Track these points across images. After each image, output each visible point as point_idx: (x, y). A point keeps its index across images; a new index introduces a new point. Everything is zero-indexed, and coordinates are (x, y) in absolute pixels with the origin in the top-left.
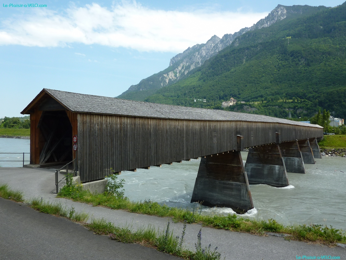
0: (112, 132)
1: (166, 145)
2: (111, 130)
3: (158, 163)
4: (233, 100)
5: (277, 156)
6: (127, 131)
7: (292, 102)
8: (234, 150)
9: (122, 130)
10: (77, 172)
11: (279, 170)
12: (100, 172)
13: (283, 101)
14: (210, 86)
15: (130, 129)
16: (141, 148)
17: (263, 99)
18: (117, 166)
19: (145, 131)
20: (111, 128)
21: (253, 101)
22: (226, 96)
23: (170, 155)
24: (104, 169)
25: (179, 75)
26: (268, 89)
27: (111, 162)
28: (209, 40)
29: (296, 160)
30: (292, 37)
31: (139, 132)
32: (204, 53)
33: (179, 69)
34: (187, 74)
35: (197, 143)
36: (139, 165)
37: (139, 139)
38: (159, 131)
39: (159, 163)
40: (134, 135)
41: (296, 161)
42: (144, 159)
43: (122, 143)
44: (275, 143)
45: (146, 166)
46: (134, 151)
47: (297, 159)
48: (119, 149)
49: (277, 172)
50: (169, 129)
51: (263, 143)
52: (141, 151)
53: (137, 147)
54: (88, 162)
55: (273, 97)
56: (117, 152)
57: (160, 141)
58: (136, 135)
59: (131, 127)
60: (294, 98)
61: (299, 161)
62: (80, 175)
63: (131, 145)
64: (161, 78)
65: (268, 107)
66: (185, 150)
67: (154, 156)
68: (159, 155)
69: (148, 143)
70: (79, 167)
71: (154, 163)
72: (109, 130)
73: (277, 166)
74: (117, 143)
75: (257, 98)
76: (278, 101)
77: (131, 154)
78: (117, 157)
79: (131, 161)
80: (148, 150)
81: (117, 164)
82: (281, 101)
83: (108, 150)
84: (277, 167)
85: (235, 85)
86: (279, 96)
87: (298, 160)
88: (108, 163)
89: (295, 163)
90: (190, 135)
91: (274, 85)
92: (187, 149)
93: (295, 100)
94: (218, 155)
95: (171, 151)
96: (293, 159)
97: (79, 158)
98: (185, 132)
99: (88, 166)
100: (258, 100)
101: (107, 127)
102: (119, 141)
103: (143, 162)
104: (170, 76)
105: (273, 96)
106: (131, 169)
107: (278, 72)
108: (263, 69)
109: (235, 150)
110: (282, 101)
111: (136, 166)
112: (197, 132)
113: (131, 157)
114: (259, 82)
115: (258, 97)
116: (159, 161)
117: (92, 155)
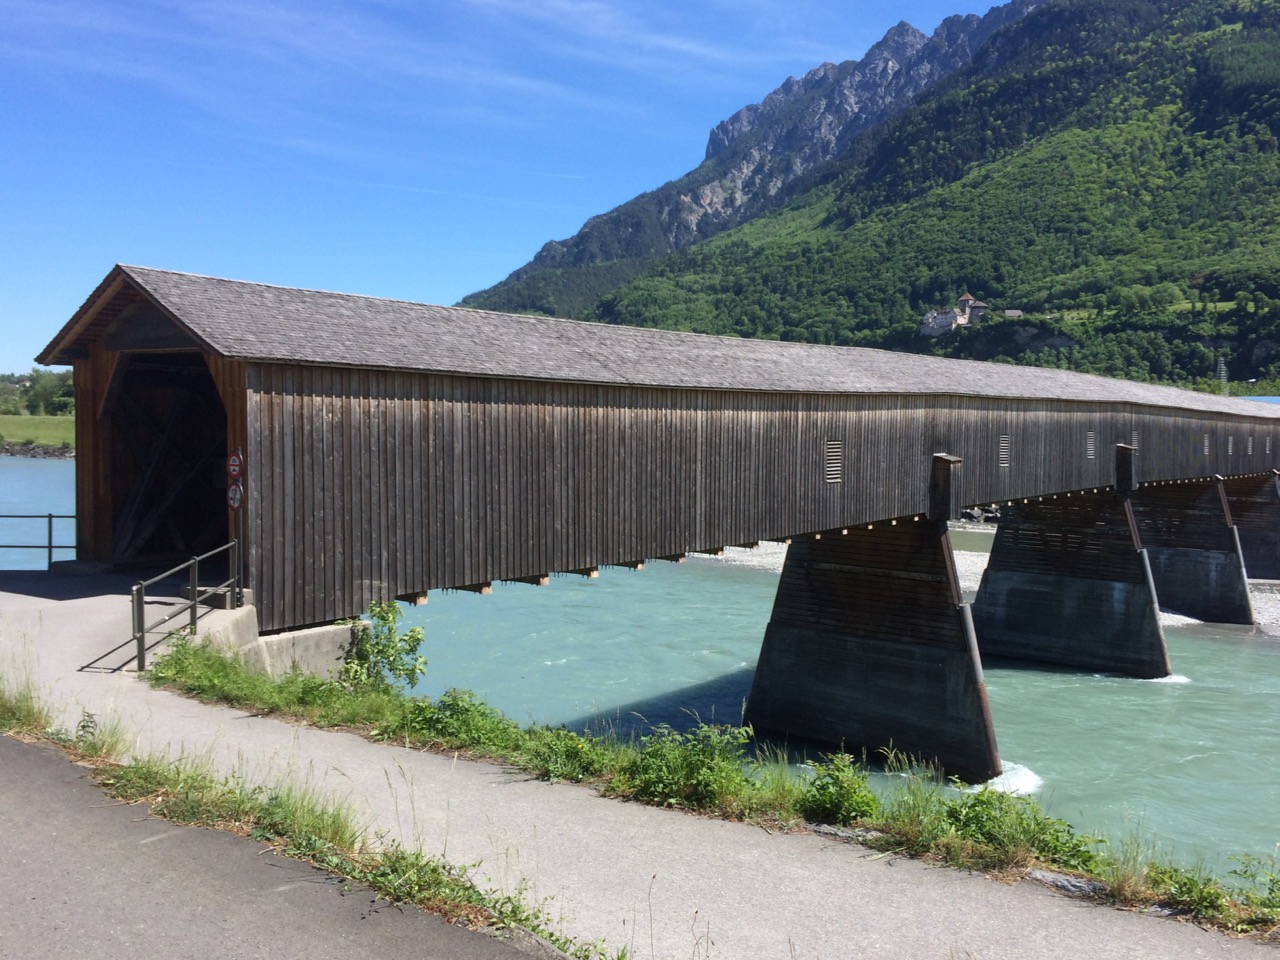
0: (390, 439)
1: (616, 489)
2: (386, 431)
3: (582, 560)
4: (971, 302)
5: (1119, 542)
6: (452, 433)
7: (1232, 313)
8: (920, 515)
9: (431, 431)
10: (245, 590)
11: (1127, 603)
12: (338, 593)
13: (1194, 307)
14: (876, 245)
15: (466, 425)
16: (510, 500)
17: (1103, 298)
18: (409, 571)
19: (529, 435)
20: (385, 421)
21: (1059, 308)
22: (942, 287)
23: (634, 529)
24: (357, 583)
25: (746, 198)
26: (1127, 257)
27: (385, 554)
28: (879, 45)
29: (1213, 562)
30: (1244, 27)
31: (502, 439)
32: (852, 105)
33: (745, 171)
34: (777, 194)
35: (753, 482)
36: (504, 566)
37: (502, 467)
38: (587, 436)
39: (588, 559)
40: (481, 450)
41: (1213, 568)
42: (524, 547)
43: (432, 479)
44: (1111, 487)
45: (531, 574)
46: (481, 514)
47: (1215, 558)
48: (417, 505)
49: (1119, 607)
50: (631, 427)
51: (1054, 489)
52: (510, 512)
53: (495, 498)
54: (289, 553)
55: (1147, 291)
56: (408, 516)
57: (594, 477)
58: (488, 448)
59: (469, 417)
60: (1240, 293)
61: (1224, 567)
62: (259, 602)
63: (467, 488)
64: (670, 213)
65: (1124, 335)
66: (698, 512)
67: (564, 535)
68: (588, 530)
69: (542, 480)
70: (253, 570)
71: (564, 560)
72: (375, 431)
73: (1119, 586)
74: (408, 482)
75: (1073, 294)
76: (1171, 309)
77: (467, 525)
78: (408, 534)
79: (467, 552)
80: (543, 509)
81: (409, 563)
82: (1186, 306)
83: (374, 507)
84: (1119, 589)
85: (982, 240)
86: (1174, 289)
87: (1219, 561)
88: (375, 558)
89: (1208, 575)
90: (724, 450)
91: (1156, 240)
92: (711, 506)
93: (1246, 304)
94: (845, 532)
95: (639, 514)
96: (1200, 559)
97: (253, 535)
98: (699, 440)
99: (289, 569)
100: (1083, 306)
101: (369, 418)
102: (416, 474)
103: (517, 556)
104: (708, 201)
105: (1148, 288)
106: (467, 583)
107: (1176, 180)
108: (1109, 166)
109: (922, 516)
110: (1189, 306)
111: (489, 572)
112: (753, 441)
113: (467, 535)
114: (1084, 225)
115: (1081, 290)
116: (588, 552)
117: (307, 526)
